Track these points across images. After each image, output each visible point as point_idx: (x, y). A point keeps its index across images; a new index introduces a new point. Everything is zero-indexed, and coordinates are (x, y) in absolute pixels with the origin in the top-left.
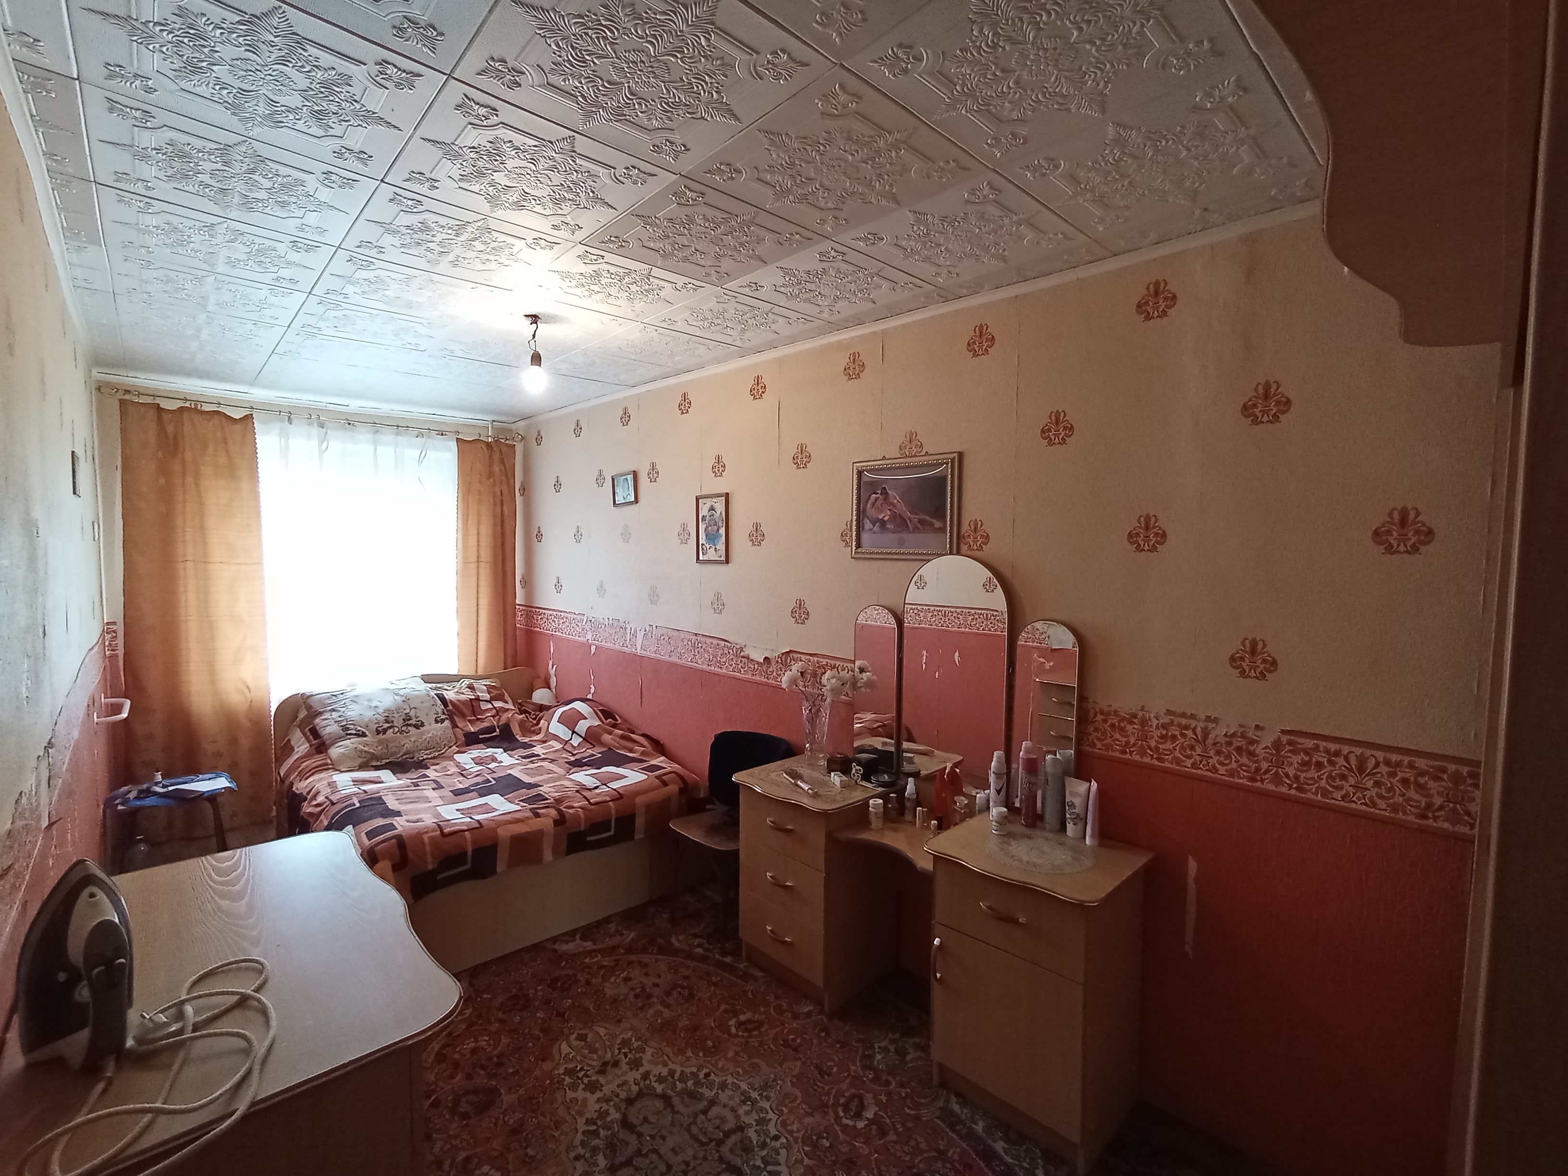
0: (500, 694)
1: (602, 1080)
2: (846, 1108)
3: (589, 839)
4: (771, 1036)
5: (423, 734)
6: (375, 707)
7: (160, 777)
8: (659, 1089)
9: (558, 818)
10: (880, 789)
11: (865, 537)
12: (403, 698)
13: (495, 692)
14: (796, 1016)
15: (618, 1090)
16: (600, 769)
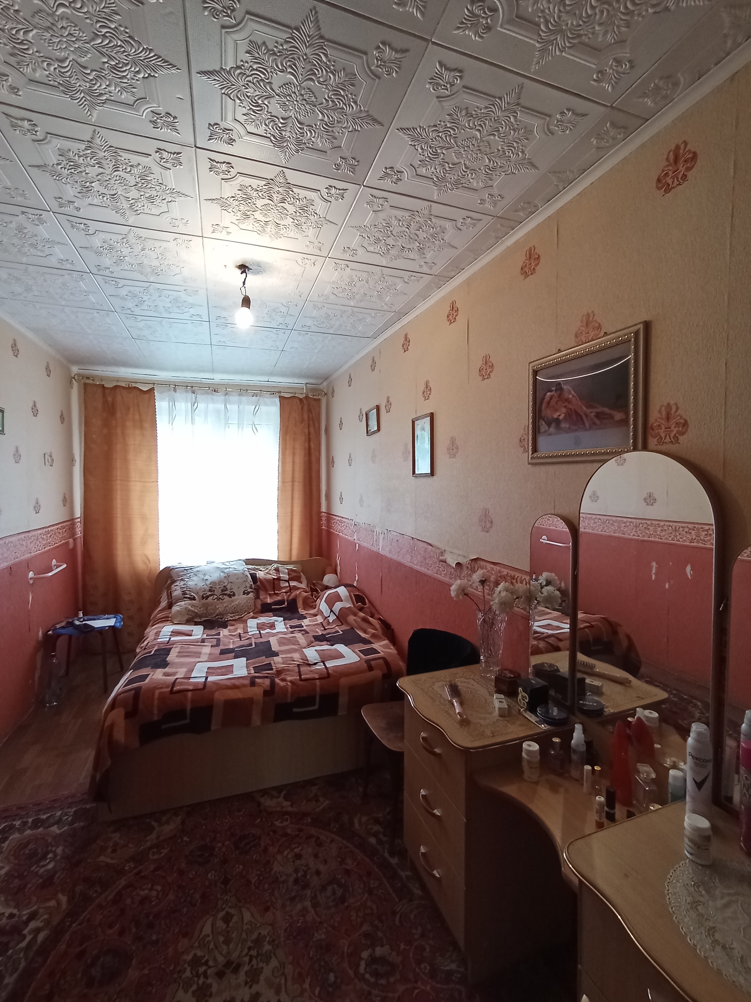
0: (296, 576)
3: (295, 710)
5: (233, 601)
6: (206, 580)
7: (82, 614)
9: (269, 689)
10: (543, 728)
11: (541, 440)
12: (226, 575)
13: (294, 574)
14: (433, 973)
16: (332, 645)
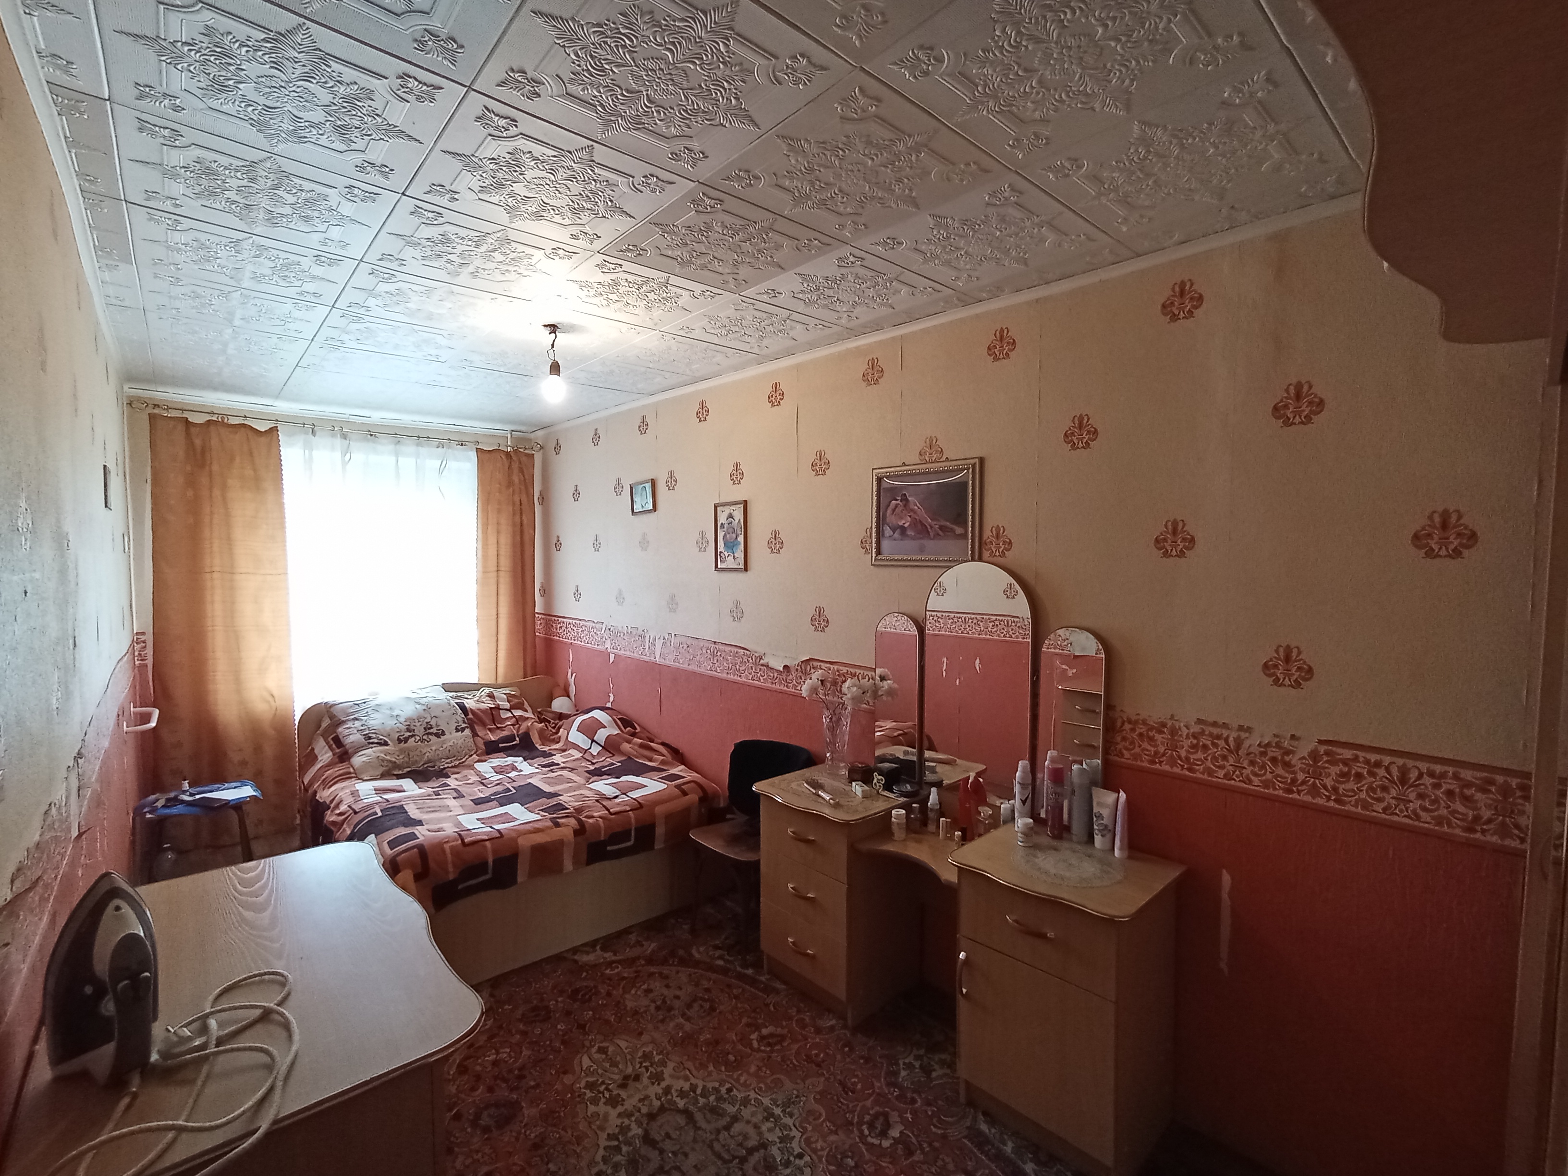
0: (518, 703)
1: (623, 1094)
2: (871, 1126)
3: (609, 848)
4: (793, 1051)
5: (444, 742)
6: (397, 716)
7: (187, 785)
8: (681, 1103)
9: (578, 827)
10: (902, 799)
11: (885, 544)
12: (425, 707)
13: (516, 701)
14: (818, 1031)
15: (640, 1105)
16: (619, 778)
